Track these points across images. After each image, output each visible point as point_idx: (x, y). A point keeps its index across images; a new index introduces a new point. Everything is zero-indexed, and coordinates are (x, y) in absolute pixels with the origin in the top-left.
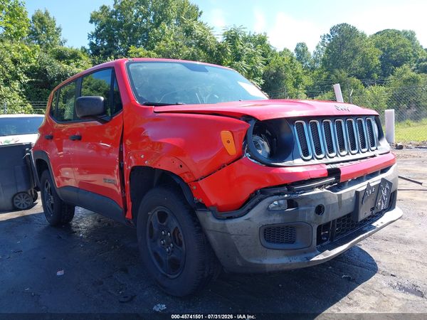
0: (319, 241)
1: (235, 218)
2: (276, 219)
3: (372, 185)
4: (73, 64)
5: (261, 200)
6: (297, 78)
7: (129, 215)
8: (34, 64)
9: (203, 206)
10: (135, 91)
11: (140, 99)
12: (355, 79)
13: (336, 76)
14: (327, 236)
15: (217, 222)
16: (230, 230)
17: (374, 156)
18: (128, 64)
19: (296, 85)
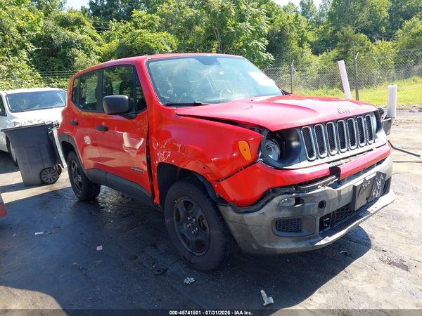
0: (322, 228)
1: (252, 212)
2: (286, 214)
3: (367, 179)
4: (77, 31)
5: (273, 198)
6: (302, 37)
7: (157, 201)
8: (39, 32)
9: (224, 201)
10: (157, 91)
11: (163, 100)
12: (362, 35)
13: (342, 33)
14: (328, 222)
15: (237, 215)
16: (247, 222)
17: (371, 150)
18: (148, 63)
19: (300, 45)
